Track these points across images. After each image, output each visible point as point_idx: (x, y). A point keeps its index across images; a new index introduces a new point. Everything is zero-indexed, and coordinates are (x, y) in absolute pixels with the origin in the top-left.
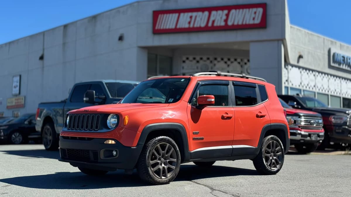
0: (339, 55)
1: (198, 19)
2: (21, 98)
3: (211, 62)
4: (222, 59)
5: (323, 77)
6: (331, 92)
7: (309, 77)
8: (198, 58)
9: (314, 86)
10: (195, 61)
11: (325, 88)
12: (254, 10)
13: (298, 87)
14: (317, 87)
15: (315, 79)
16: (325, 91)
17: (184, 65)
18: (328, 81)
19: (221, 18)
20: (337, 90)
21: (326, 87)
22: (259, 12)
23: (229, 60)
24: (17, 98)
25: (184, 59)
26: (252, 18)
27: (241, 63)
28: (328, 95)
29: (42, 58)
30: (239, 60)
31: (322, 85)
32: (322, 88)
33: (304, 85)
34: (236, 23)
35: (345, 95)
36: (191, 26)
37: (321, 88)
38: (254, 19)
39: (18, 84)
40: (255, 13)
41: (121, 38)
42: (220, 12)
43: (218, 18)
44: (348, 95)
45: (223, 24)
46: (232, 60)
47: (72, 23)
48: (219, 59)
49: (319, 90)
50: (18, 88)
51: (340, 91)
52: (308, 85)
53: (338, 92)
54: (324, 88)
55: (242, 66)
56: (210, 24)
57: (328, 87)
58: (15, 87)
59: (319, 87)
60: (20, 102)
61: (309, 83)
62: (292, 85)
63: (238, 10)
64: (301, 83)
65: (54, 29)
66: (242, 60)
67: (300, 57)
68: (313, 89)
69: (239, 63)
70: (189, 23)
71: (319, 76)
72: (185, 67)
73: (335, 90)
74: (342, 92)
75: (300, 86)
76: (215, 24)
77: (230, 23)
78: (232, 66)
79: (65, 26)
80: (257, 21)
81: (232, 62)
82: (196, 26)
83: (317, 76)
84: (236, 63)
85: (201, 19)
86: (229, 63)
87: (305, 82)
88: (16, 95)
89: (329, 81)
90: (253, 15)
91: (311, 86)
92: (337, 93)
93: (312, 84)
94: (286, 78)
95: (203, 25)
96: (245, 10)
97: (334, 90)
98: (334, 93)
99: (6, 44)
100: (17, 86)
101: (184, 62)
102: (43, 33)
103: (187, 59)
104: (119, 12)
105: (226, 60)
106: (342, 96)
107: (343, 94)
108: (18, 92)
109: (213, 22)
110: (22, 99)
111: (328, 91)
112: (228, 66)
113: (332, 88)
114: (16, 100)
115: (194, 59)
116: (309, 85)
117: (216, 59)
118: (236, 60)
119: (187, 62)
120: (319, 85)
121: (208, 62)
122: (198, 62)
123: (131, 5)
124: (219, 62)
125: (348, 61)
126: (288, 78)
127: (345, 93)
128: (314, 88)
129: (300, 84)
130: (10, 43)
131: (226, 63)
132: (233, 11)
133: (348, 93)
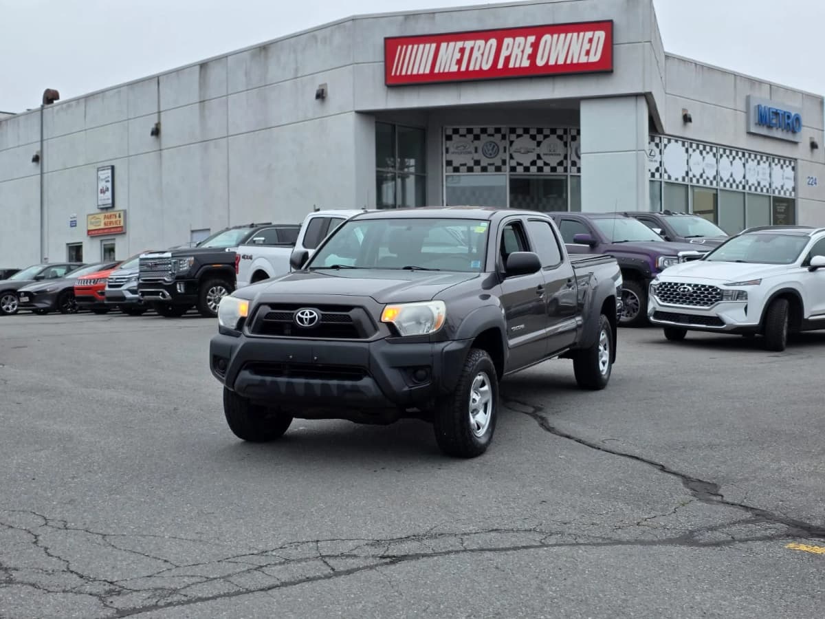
0: (766, 109)
1: (476, 54)
2: (118, 215)
3: (504, 137)
4: (526, 131)
5: (734, 158)
6: (750, 188)
7: (704, 158)
8: (477, 131)
9: (715, 178)
10: (470, 137)
11: (737, 182)
12: (589, 34)
13: (680, 181)
14: (721, 180)
15: (717, 162)
16: (737, 186)
17: (449, 143)
18: (744, 164)
19: (523, 52)
20: (762, 185)
21: (739, 178)
22: (599, 38)
23: (540, 131)
24: (108, 214)
25: (449, 132)
26: (583, 52)
27: (565, 137)
28: (744, 193)
29: (156, 132)
30: (560, 132)
31: (731, 176)
32: (731, 181)
33: (694, 176)
34: (552, 62)
35: (779, 192)
36: (463, 68)
37: (728, 181)
38: (588, 53)
39: (109, 185)
40: (591, 41)
41: (321, 95)
42: (520, 40)
43: (517, 51)
44: (785, 193)
45: (526, 63)
46: (547, 132)
47: (218, 59)
48: (520, 131)
49: (725, 185)
50: (109, 194)
51: (768, 186)
52: (701, 176)
53: (765, 186)
54: (734, 181)
55: (566, 144)
56: (500, 66)
57: (744, 177)
58: (103, 192)
59: (725, 180)
60: (116, 222)
61: (704, 172)
62: (669, 177)
63: (555, 36)
64: (687, 173)
65: (178, 71)
66: (565, 132)
67: (687, 119)
68: (711, 183)
69: (560, 137)
70: (459, 62)
71: (724, 156)
72: (451, 150)
73: (759, 183)
74: (773, 187)
75: (686, 178)
76: (511, 65)
77: (540, 62)
78: (545, 143)
79: (203, 66)
80: (595, 58)
81: (546, 137)
82: (471, 68)
83: (721, 156)
84: (553, 137)
85: (483, 54)
86: (540, 138)
87: (696, 171)
88: (105, 209)
89: (747, 165)
90: (586, 46)
91: (708, 178)
92: (762, 190)
93: (710, 173)
94: (657, 165)
95: (486, 67)
96: (569, 35)
97: (756, 185)
98: (756, 189)
99: (78, 100)
100: (107, 189)
101: (449, 138)
102: (157, 79)
103: (456, 131)
104: (315, 37)
105: (533, 132)
106: (772, 195)
107: (774, 192)
108: (110, 201)
109: (508, 59)
110: (120, 217)
111: (744, 187)
112: (539, 144)
113: (752, 180)
114: (105, 217)
115: (470, 131)
116: (704, 177)
117: (513, 131)
118: (553, 131)
119: (455, 137)
120: (726, 176)
121: (499, 136)
122: (477, 138)
123: (338, 24)
124: (519, 136)
125: (786, 121)
126: (661, 162)
127: (780, 188)
128: (715, 183)
129: (684, 174)
130: (87, 98)
131: (533, 137)
132: (547, 37)
133: (785, 189)
